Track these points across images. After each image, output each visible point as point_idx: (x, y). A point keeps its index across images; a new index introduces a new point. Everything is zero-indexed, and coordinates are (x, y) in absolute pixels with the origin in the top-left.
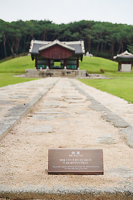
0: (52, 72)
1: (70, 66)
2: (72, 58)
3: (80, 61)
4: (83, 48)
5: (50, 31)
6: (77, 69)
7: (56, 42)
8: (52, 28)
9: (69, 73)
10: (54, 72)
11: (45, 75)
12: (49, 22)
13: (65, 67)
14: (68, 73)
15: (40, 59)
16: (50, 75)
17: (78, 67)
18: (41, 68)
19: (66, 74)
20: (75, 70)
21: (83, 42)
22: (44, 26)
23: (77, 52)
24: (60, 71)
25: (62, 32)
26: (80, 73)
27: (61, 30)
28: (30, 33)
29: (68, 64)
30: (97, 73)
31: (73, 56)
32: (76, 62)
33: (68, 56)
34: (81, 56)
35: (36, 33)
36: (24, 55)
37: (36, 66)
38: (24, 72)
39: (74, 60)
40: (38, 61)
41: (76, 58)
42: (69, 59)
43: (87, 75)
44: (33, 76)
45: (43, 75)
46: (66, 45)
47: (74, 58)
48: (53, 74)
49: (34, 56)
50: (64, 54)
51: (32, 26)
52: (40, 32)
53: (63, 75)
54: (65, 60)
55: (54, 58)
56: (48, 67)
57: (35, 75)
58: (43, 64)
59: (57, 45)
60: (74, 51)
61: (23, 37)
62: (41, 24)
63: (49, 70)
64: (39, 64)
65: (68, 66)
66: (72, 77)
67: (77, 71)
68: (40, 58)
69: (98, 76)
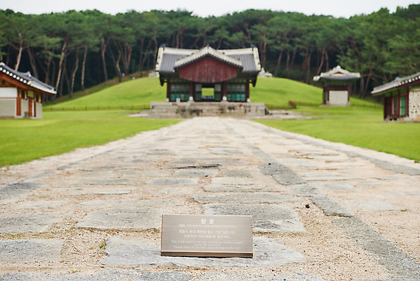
0: (200, 108)
1: (233, 96)
2: (236, 81)
3: (251, 85)
4: (257, 61)
5: (189, 31)
6: (246, 101)
7: (208, 50)
8: (192, 26)
9: (234, 109)
10: (205, 106)
11: (187, 113)
12: (186, 14)
13: (225, 98)
14: (230, 108)
15: (175, 84)
16: (197, 112)
17: (247, 96)
18: (178, 100)
19: (228, 111)
20: (244, 104)
21: (256, 50)
22: (178, 20)
23: (247, 68)
24: (215, 106)
25: (212, 33)
26: (253, 109)
27: (208, 29)
28: (152, 33)
29: (229, 93)
30: (283, 108)
31: (238, 77)
32: (243, 88)
33: (231, 76)
34: (253, 76)
35: (161, 33)
36: (141, 76)
37: (169, 96)
38: (146, 109)
39: (241, 84)
40: (173, 88)
41: (245, 81)
42: (231, 83)
43: (267, 113)
44: (165, 114)
45: (183, 113)
46: (226, 55)
47: (240, 81)
48: (202, 111)
49: (164, 77)
50: (222, 72)
51: (156, 20)
52: (170, 32)
53: (222, 112)
54: (223, 84)
55: (203, 80)
56: (191, 98)
57: (169, 114)
58: (182, 93)
59: (208, 57)
60: (242, 68)
61: (139, 42)
62: (171, 18)
63: (194, 103)
64: (173, 92)
65: (229, 96)
66: (240, 116)
67: (247, 104)
68: (176, 81)
69: (287, 114)
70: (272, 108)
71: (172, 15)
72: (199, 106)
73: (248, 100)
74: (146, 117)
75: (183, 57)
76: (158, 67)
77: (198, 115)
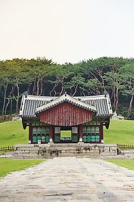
0: (59, 149)
1: (89, 137)
2: (91, 124)
4: (109, 106)
6: (100, 142)
7: (63, 98)
8: (51, 73)
9: (89, 149)
10: (63, 147)
11: (48, 154)
12: (46, 63)
13: (81, 140)
14: (86, 149)
15: (37, 127)
16: (56, 153)
17: (101, 138)
18: (39, 142)
19: (84, 151)
20: (98, 145)
21: (108, 96)
22: (38, 69)
23: (101, 112)
24: (72, 147)
25: (69, 79)
26: (107, 149)
27: (66, 76)
28: (15, 81)
29: (85, 134)
31: (93, 120)
32: (98, 129)
33: (86, 119)
34: (106, 120)
35: (23, 80)
37: (31, 138)
38: (10, 149)
39: (95, 126)
41: (99, 124)
42: (87, 126)
43: (119, 153)
45: (43, 153)
46: (82, 101)
47: (95, 124)
48: (61, 151)
49: (26, 121)
50: (78, 116)
51: (18, 69)
52: (31, 79)
53: (79, 152)
54: (80, 127)
55: (61, 124)
56: (51, 140)
57: (31, 155)
58: (43, 135)
59: (66, 103)
60: (96, 113)
62: (32, 66)
63: (53, 144)
64: (35, 135)
65: (85, 137)
66: (94, 156)
67: (101, 145)
68: (37, 125)
70: (124, 147)
71: (34, 63)
72: (58, 147)
73: (102, 141)
74: (11, 158)
75: (44, 103)
76: (21, 113)
77: (57, 155)
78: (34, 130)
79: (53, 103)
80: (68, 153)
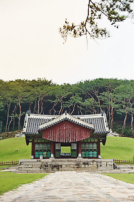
0: (60, 163)
1: (87, 153)
2: (89, 141)
4: (106, 124)
5: (48, 97)
6: (97, 158)
7: (63, 116)
8: (51, 93)
9: (87, 164)
10: (64, 162)
11: (49, 168)
12: (46, 83)
13: (80, 155)
14: (84, 164)
15: (39, 143)
16: (58, 167)
17: (99, 153)
18: (41, 157)
19: (83, 166)
20: (96, 160)
21: (105, 114)
22: (39, 89)
23: (98, 130)
24: (72, 162)
25: (67, 99)
26: (104, 164)
27: (64, 96)
28: (17, 100)
29: (83, 150)
31: (91, 137)
32: (95, 145)
33: (85, 136)
34: (103, 137)
35: (25, 99)
37: (33, 154)
38: (14, 164)
39: (93, 143)
41: (96, 141)
42: (85, 142)
43: (115, 168)
44: (31, 169)
45: (45, 168)
46: (80, 120)
47: (93, 141)
48: (61, 166)
49: (29, 138)
50: (77, 133)
51: (20, 89)
52: (32, 99)
53: (78, 166)
54: (79, 144)
55: (62, 141)
56: (52, 155)
57: (34, 169)
58: (45, 151)
59: (66, 121)
60: (94, 130)
61: (6, 107)
62: (33, 87)
63: (54, 159)
64: (37, 151)
65: (83, 153)
66: (93, 171)
67: (99, 160)
68: (39, 141)
69: (132, 168)
70: (119, 162)
71: (35, 84)
72: (59, 162)
73: (99, 157)
74: (15, 172)
75: (45, 121)
76: (25, 130)
77: (58, 169)
78: (37, 146)
79: (54, 121)
80: (68, 168)
